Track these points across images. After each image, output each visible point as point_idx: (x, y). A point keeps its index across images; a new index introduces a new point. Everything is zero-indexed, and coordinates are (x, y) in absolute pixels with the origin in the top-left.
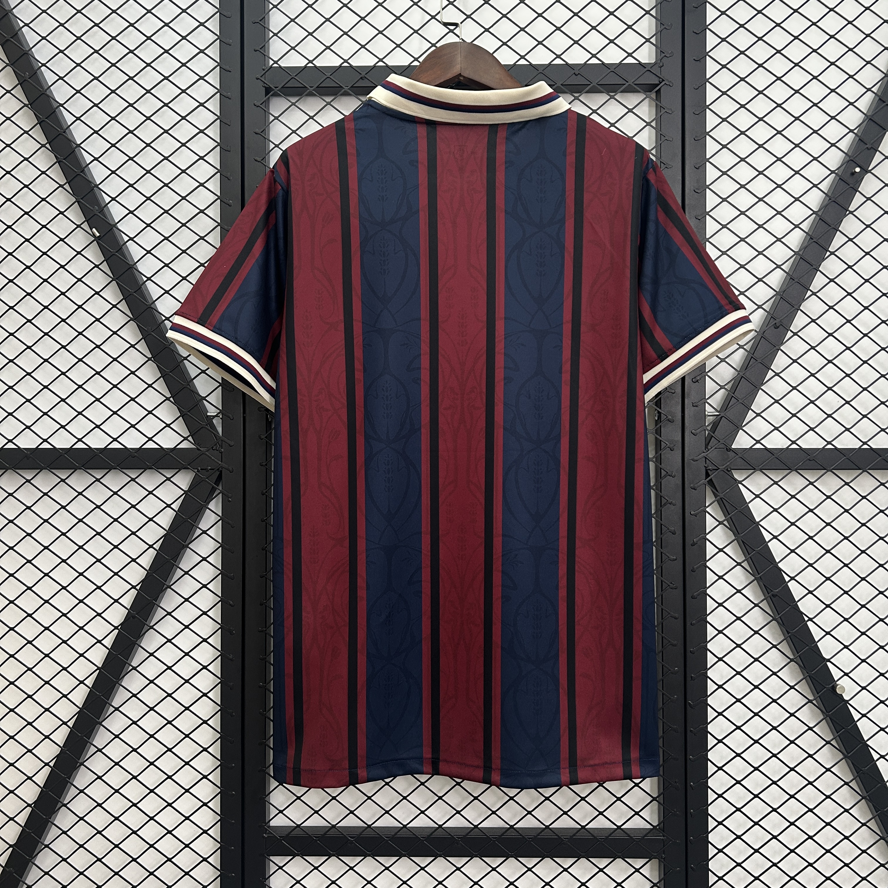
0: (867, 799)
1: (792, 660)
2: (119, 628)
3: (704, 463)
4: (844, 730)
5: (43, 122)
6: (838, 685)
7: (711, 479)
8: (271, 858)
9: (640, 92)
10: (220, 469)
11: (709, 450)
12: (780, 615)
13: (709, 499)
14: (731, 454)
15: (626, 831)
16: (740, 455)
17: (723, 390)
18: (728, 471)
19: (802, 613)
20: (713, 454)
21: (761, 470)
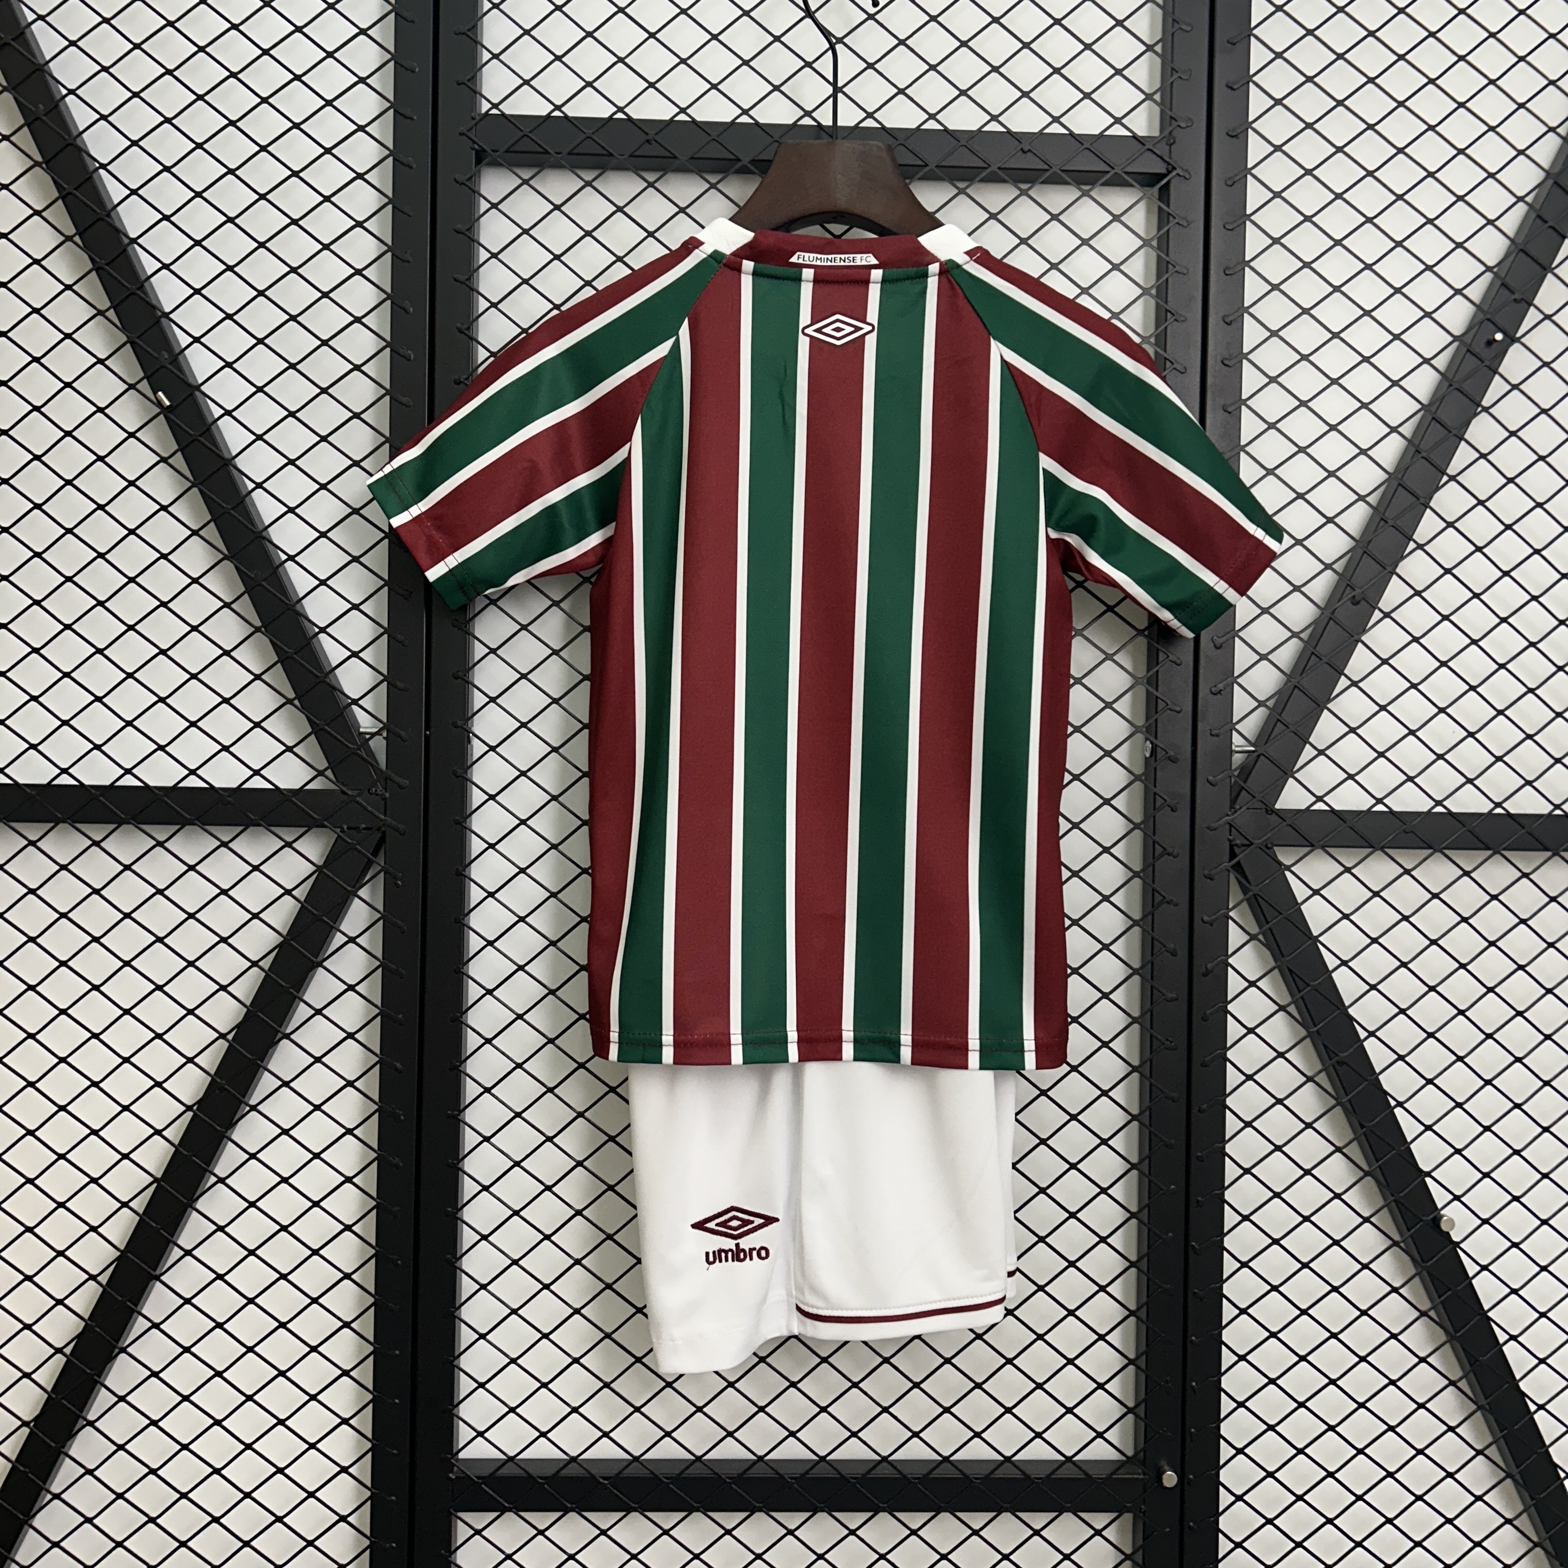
0: (1486, 1410)
1: (1367, 1174)
2: (195, 1108)
3: (1228, 833)
4: (1449, 1293)
5: (70, 197)
6: (1442, 1216)
7: (1238, 863)
8: (461, 1514)
9: (1132, 186)
10: (383, 829)
11: (1236, 812)
12: (1349, 1097)
13: (1235, 895)
14: (1274, 818)
15: (1081, 1465)
16: (1289, 822)
17: (1261, 709)
18: (1268, 848)
19: (1386, 1093)
20: (1243, 817)
21: (1323, 848)
